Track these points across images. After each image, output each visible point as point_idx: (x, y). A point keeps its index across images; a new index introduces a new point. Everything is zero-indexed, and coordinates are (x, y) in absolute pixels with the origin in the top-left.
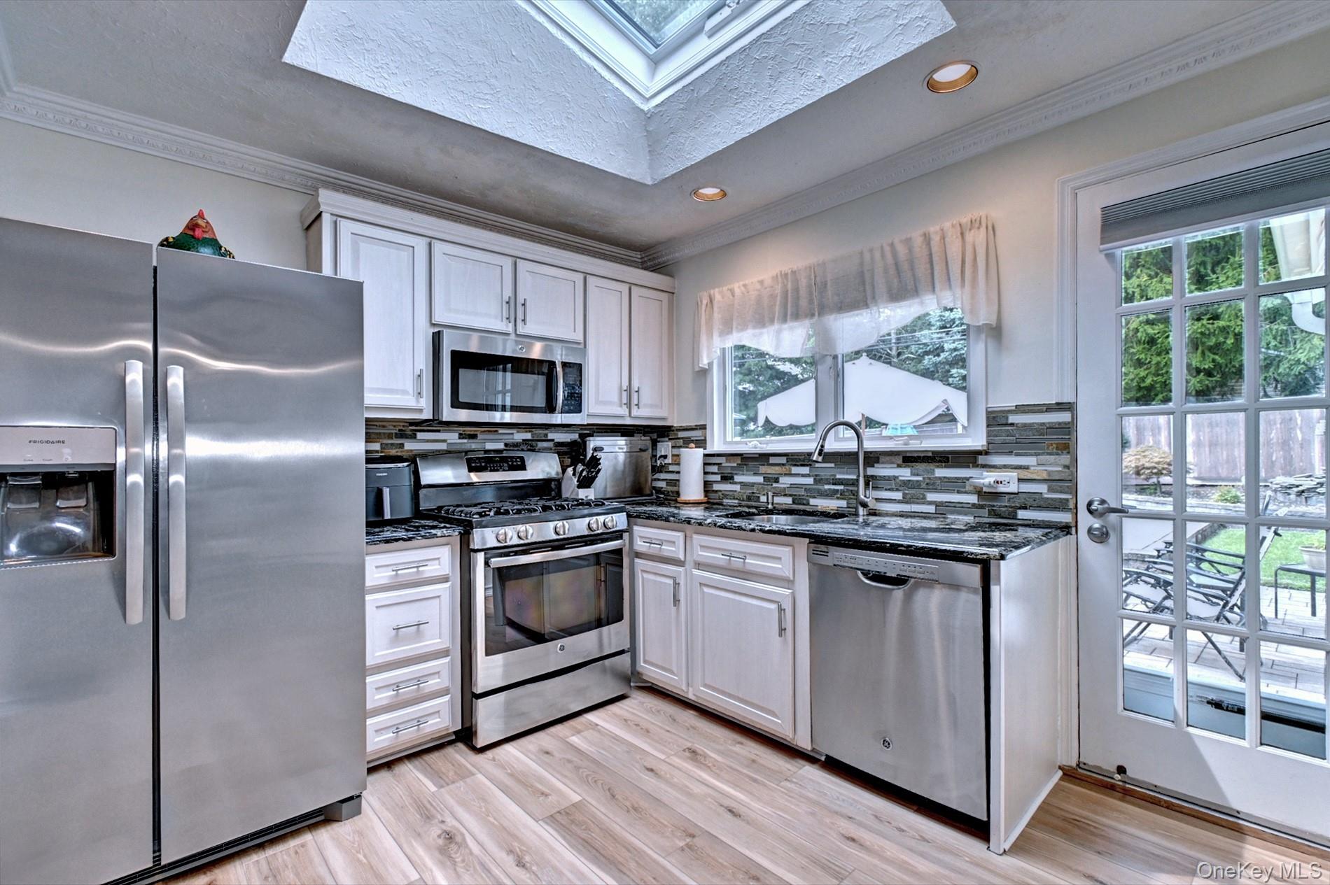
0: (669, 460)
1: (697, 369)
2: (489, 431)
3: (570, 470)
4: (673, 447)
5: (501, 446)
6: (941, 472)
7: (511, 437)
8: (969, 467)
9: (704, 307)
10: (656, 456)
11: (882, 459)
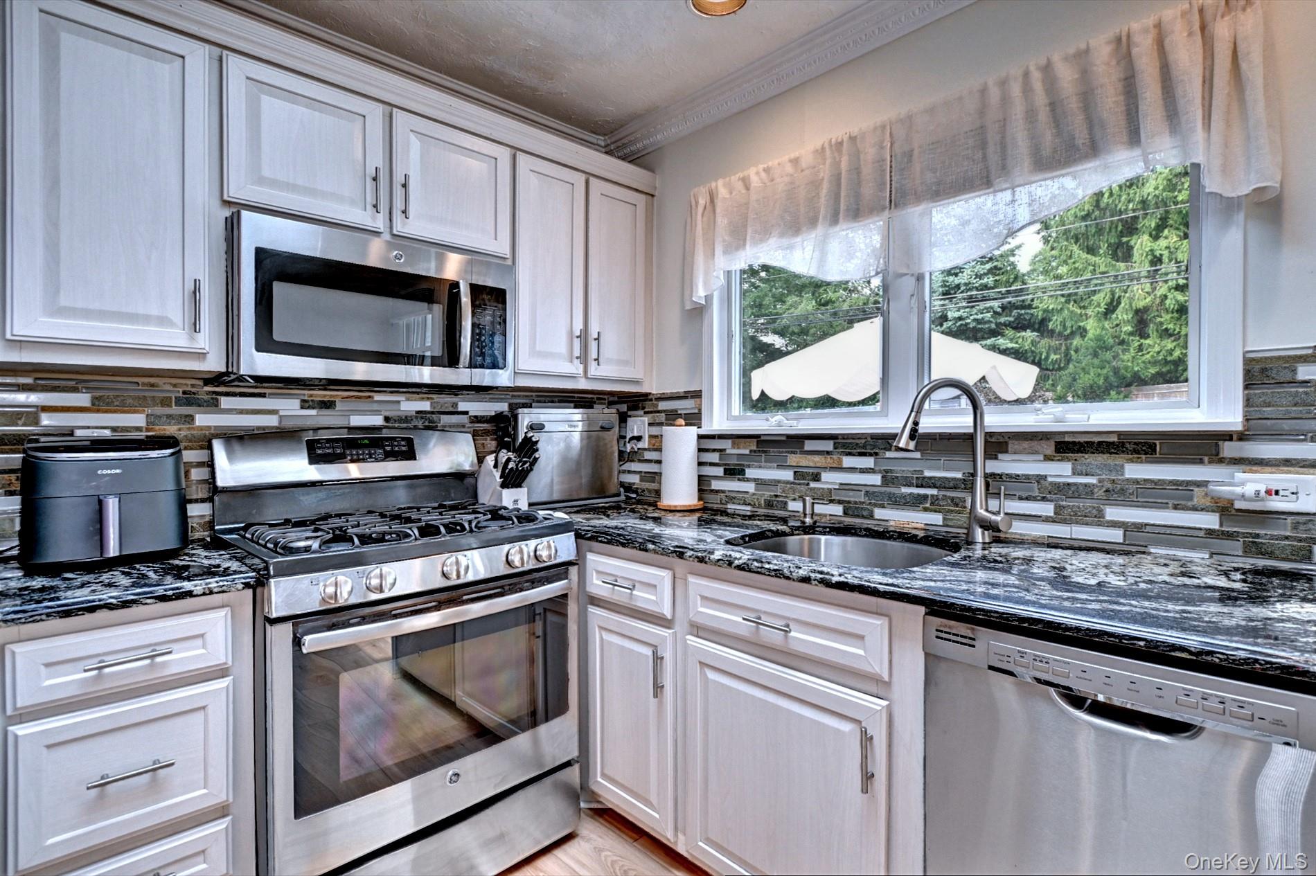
0: (644, 444)
1: (688, 307)
2: (357, 397)
3: (490, 460)
4: (650, 424)
5: (378, 421)
6: (1136, 471)
7: (394, 407)
8: (1201, 462)
9: (700, 209)
10: (624, 437)
11: (1012, 446)
